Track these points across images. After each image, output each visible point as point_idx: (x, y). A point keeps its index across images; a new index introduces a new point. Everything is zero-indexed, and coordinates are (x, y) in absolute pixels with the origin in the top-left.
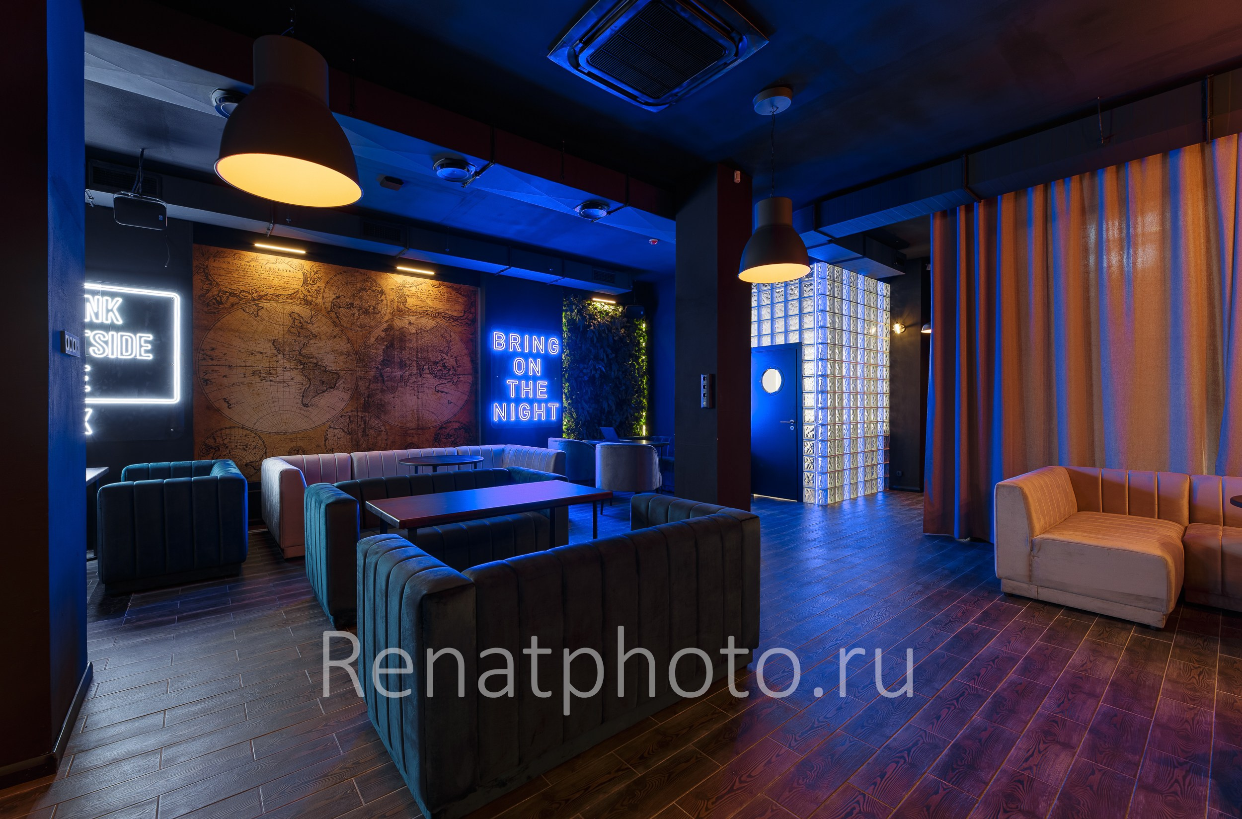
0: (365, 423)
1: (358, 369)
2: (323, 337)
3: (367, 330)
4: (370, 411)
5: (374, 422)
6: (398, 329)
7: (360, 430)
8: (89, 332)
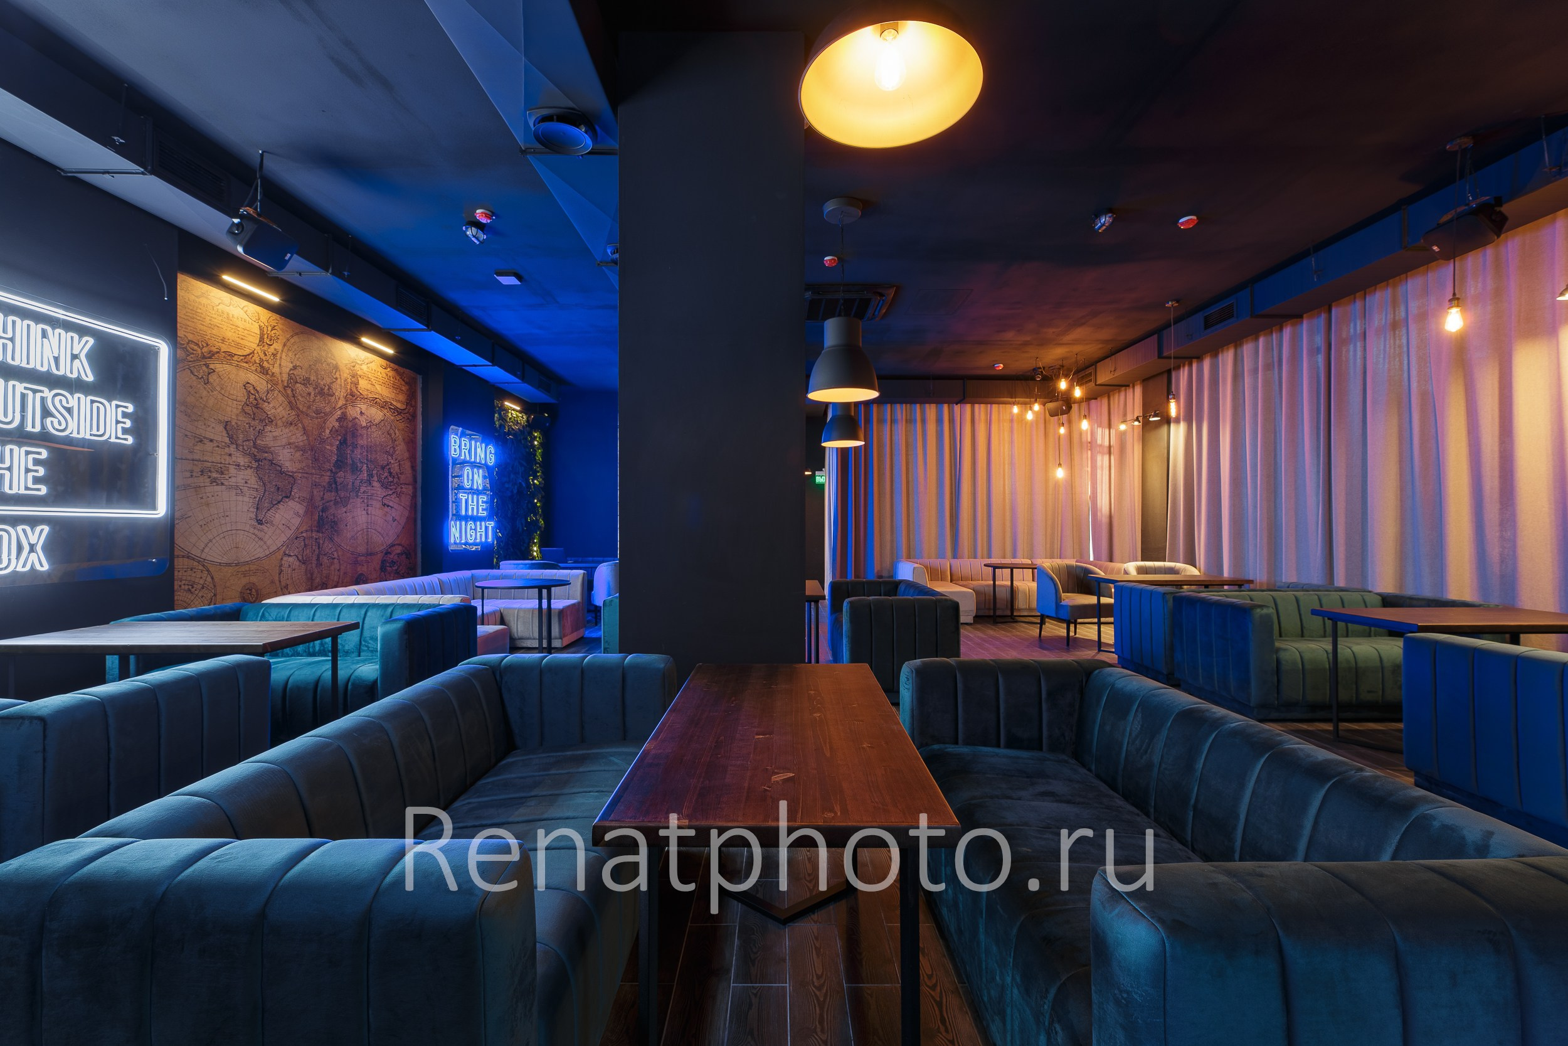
0: (319, 548)
1: (314, 471)
2: (279, 423)
3: (322, 417)
4: (324, 530)
5: (328, 546)
6: (351, 419)
7: (315, 558)
8: (46, 389)
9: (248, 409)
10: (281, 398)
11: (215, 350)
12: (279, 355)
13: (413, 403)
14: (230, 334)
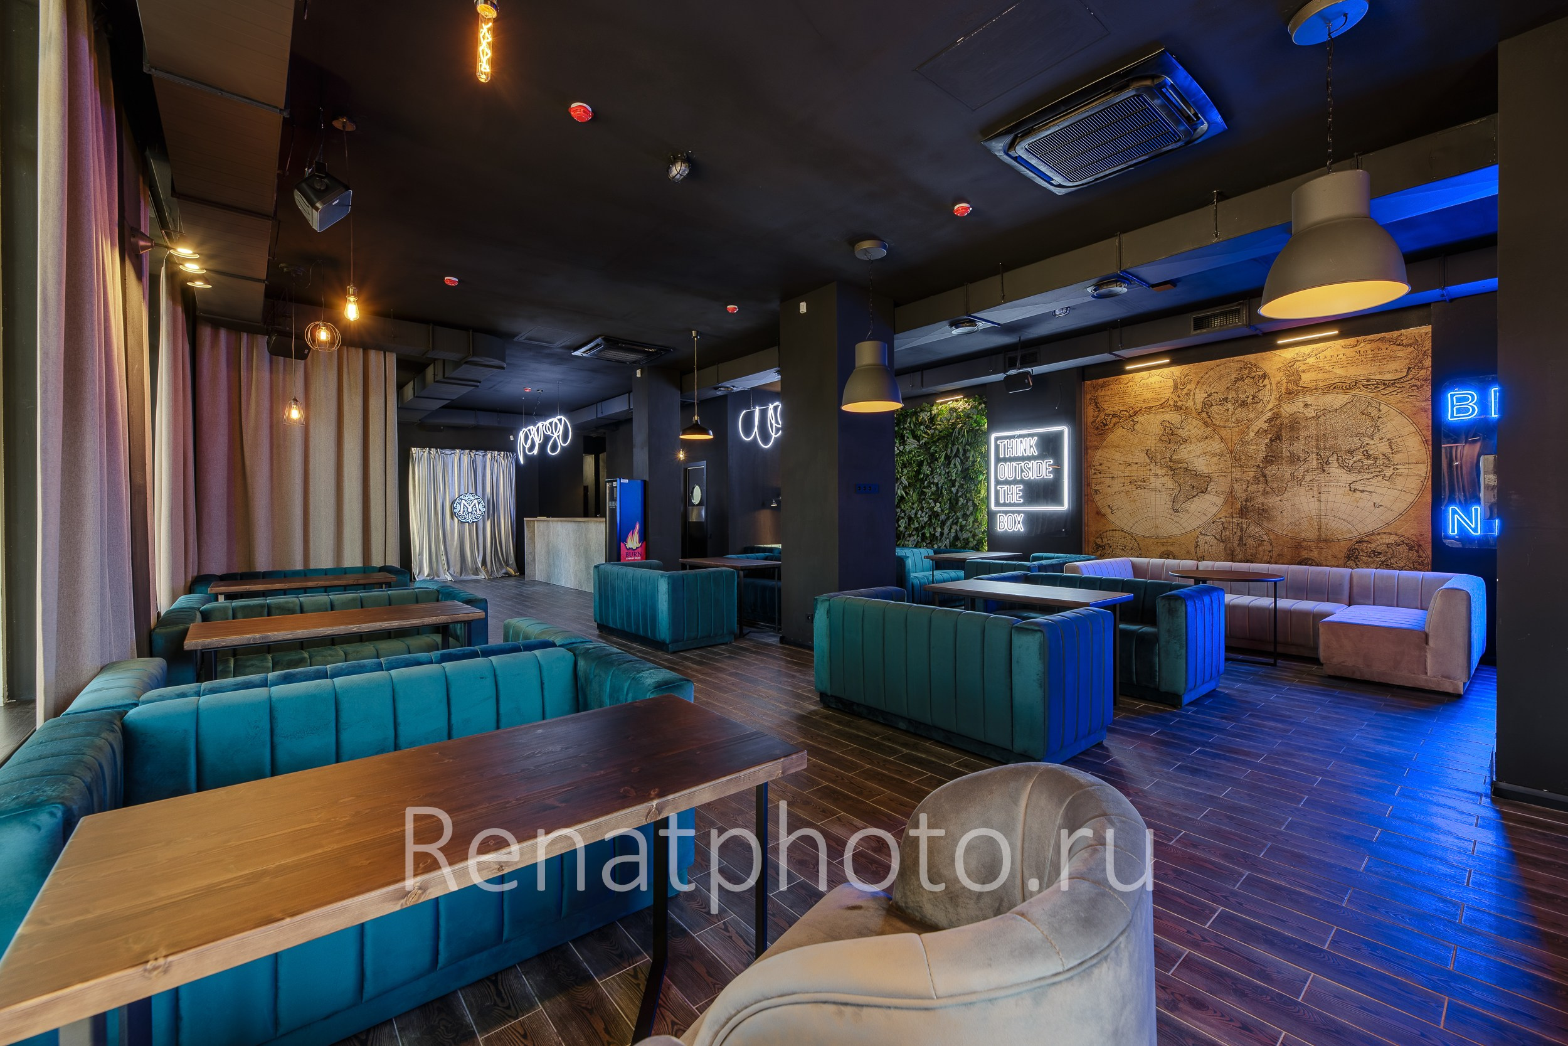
0: (1241, 531)
1: (1233, 469)
2: (1194, 440)
4: (1248, 517)
5: (1253, 530)
6: (1288, 415)
7: (1236, 539)
8: (1022, 463)
9: (1163, 438)
11: (1138, 409)
12: (1192, 393)
14: (1148, 395)
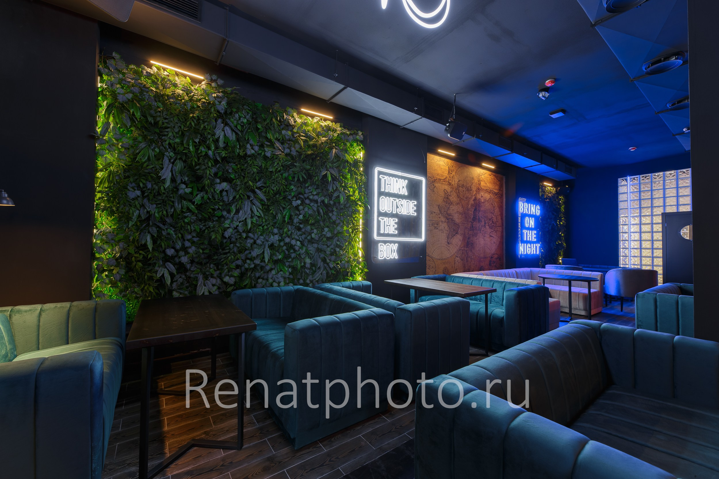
0: (467, 254)
1: (465, 222)
3: (468, 200)
4: (469, 247)
5: (470, 254)
6: (478, 199)
7: (466, 258)
8: (397, 199)
9: (445, 200)
10: (455, 194)
11: (435, 178)
12: (454, 177)
13: (502, 189)
14: (440, 172)
